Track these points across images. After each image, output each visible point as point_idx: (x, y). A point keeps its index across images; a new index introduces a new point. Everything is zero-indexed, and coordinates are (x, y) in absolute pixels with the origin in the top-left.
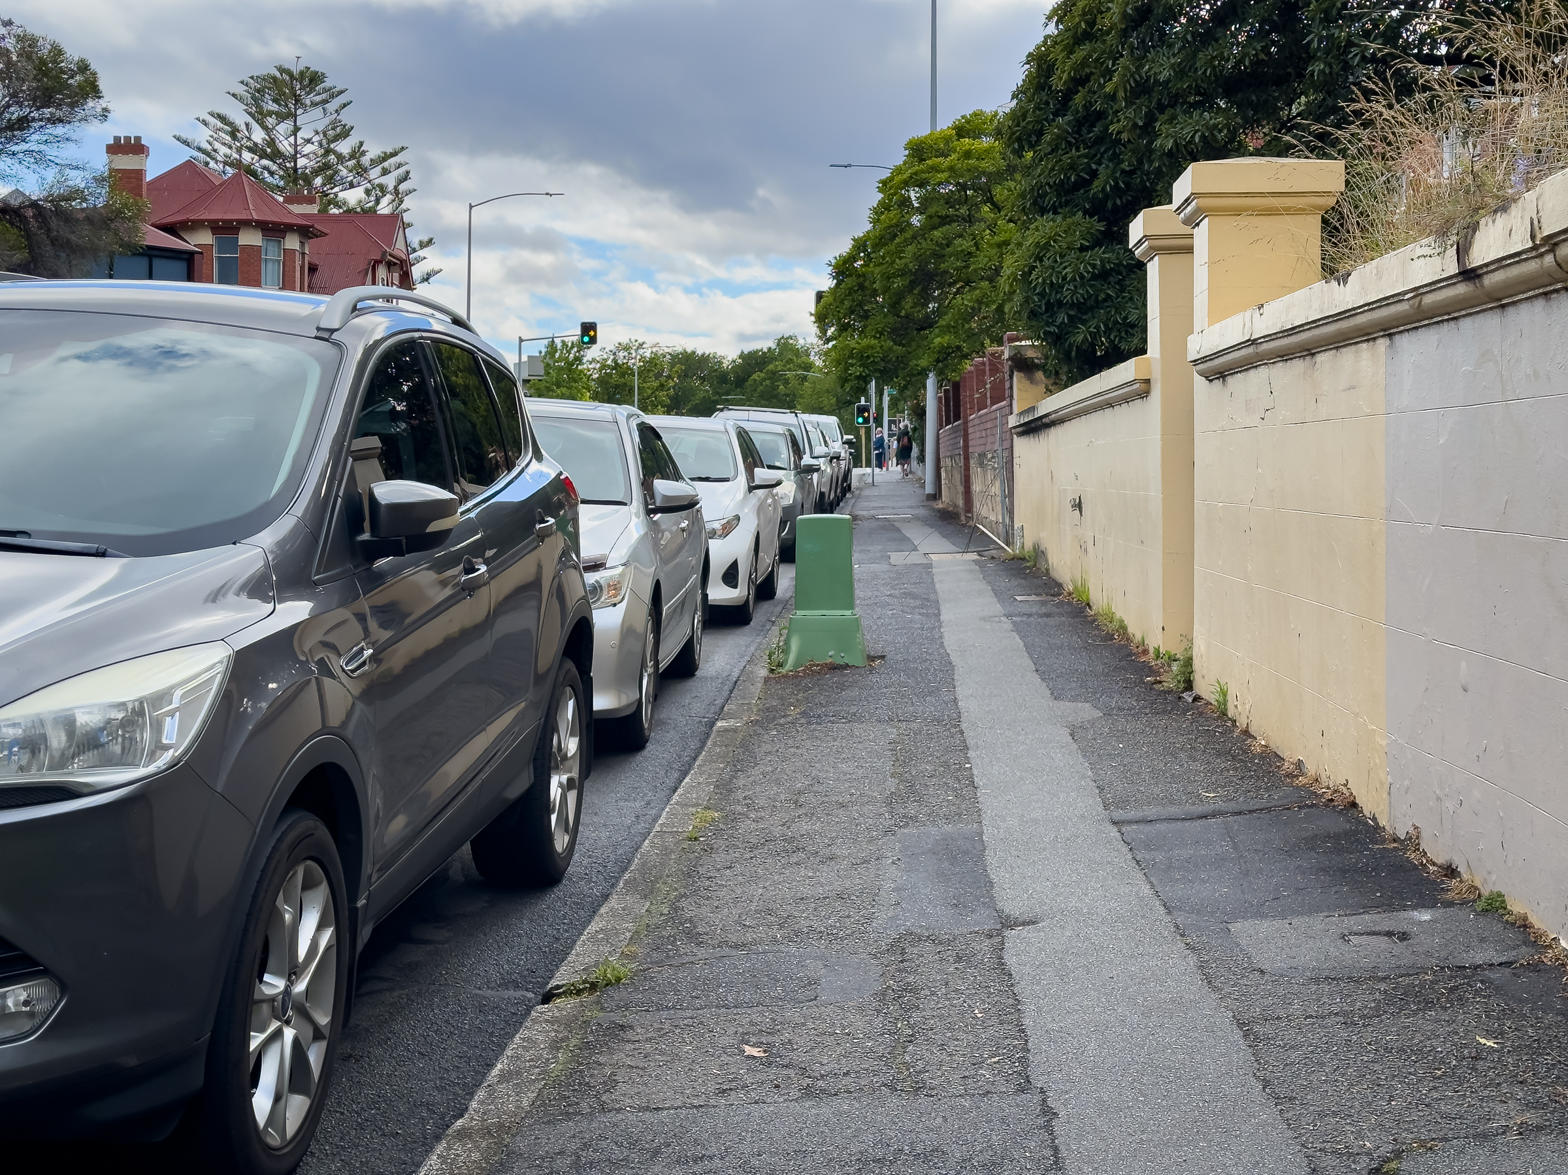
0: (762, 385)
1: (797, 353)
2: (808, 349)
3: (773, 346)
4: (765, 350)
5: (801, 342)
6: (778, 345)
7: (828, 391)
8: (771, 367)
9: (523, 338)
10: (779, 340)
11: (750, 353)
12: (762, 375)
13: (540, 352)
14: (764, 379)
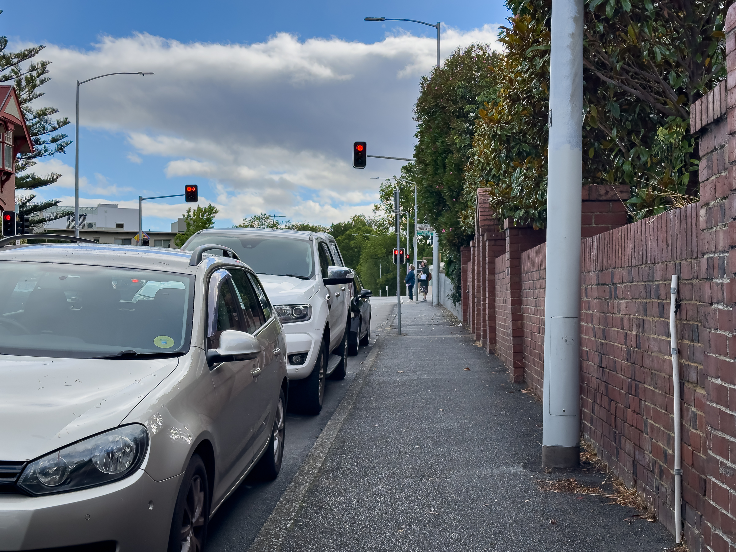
0: (343, 242)
1: (364, 224)
2: (371, 222)
3: (351, 221)
4: (346, 223)
5: (367, 218)
6: (353, 220)
7: (380, 245)
8: (348, 232)
9: (143, 197)
10: (354, 217)
11: (337, 225)
12: (343, 237)
13: (184, 215)
14: (344, 239)
